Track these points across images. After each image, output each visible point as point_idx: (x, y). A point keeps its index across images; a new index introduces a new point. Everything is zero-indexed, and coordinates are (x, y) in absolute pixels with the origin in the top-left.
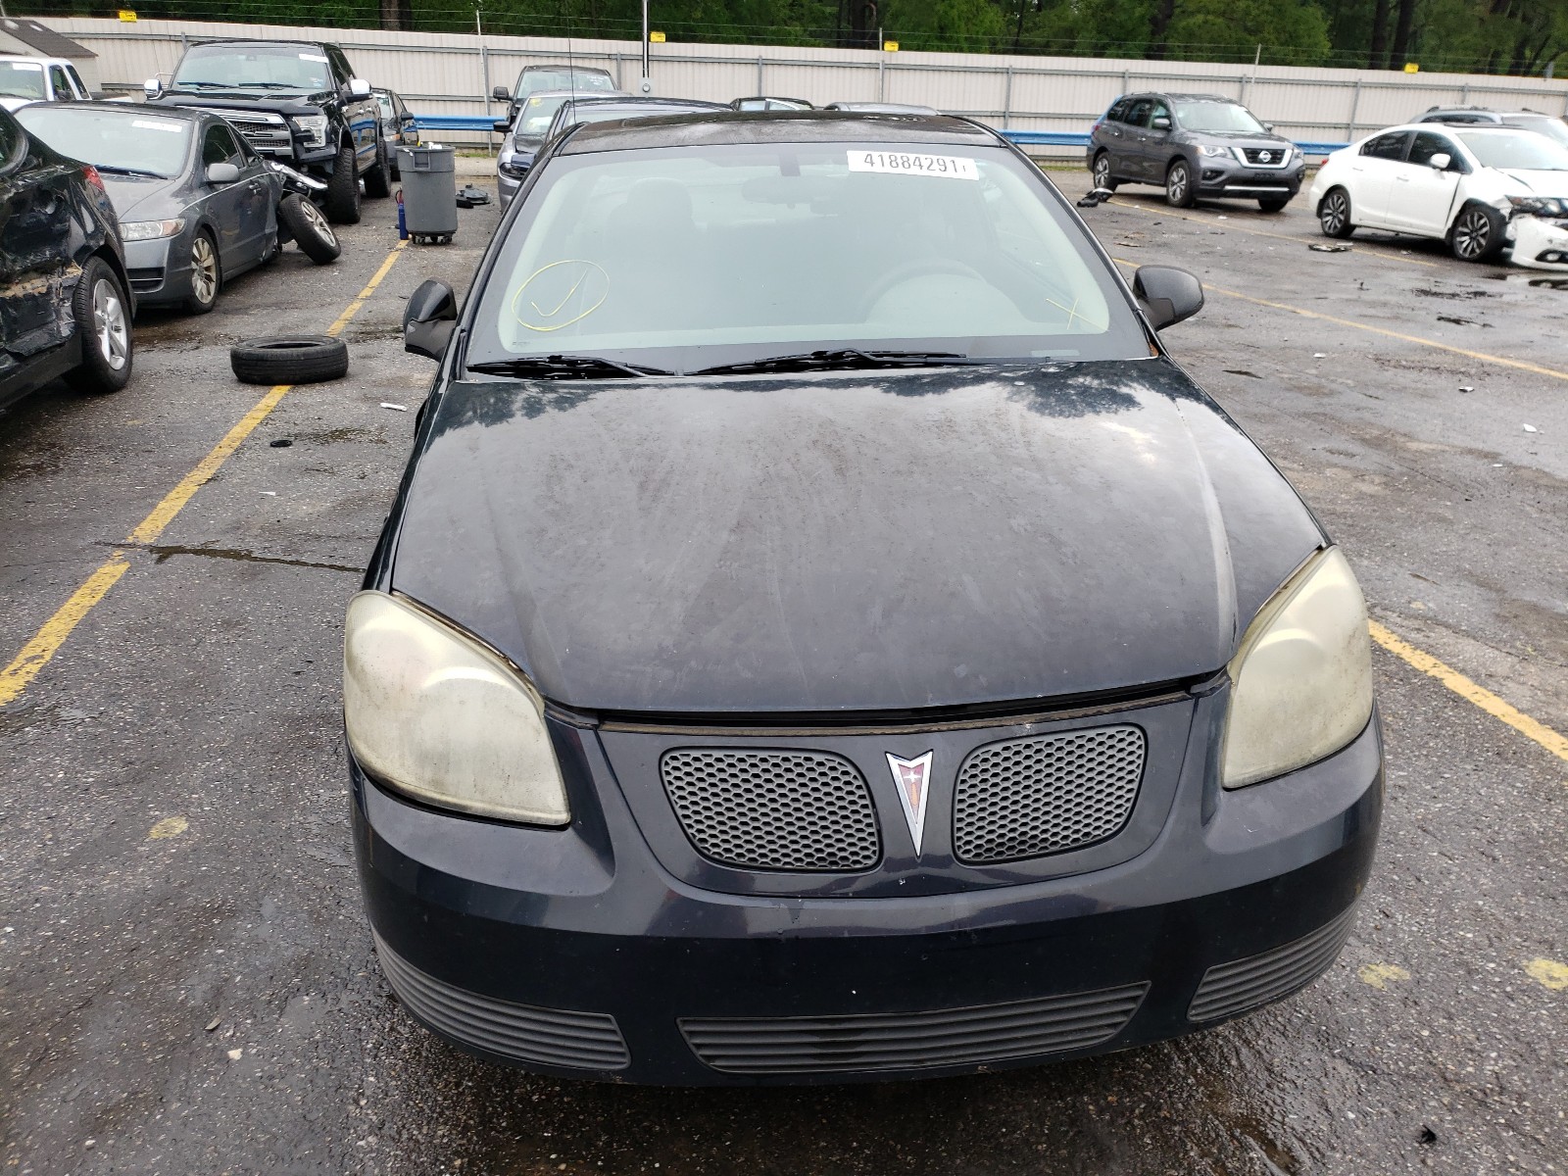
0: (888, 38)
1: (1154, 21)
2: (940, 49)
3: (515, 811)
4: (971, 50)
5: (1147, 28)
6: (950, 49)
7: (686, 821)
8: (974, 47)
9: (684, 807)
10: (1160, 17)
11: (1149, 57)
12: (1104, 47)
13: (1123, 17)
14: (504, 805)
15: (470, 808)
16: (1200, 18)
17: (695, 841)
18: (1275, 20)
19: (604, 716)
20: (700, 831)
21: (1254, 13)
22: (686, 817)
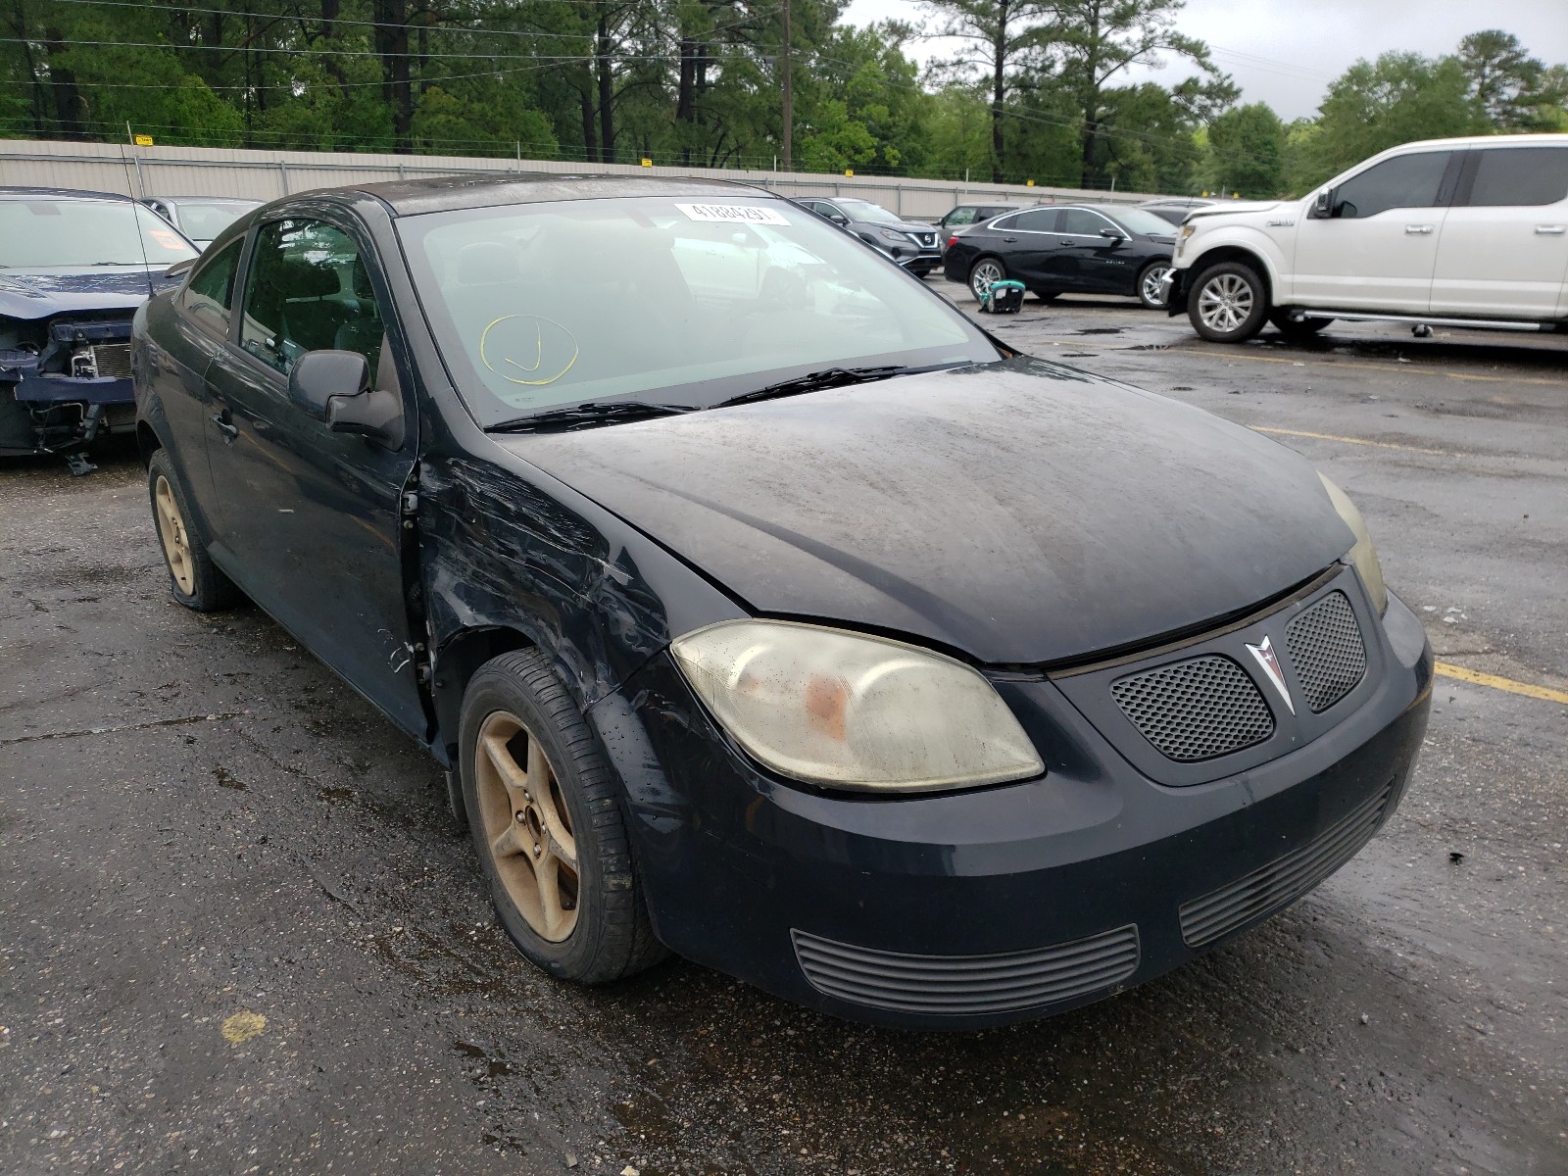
0: (137, 131)
1: (396, 119)
2: (174, 144)
3: (1000, 774)
4: (211, 144)
5: (391, 127)
6: (186, 143)
7: (1149, 736)
8: (214, 142)
9: (1143, 725)
10: (402, 116)
11: (396, 152)
12: (352, 143)
13: (364, 116)
14: (987, 771)
15: (958, 783)
16: (442, 118)
17: (1162, 749)
18: (509, 120)
19: (1046, 668)
20: (1162, 741)
21: (490, 114)
22: (1147, 732)
